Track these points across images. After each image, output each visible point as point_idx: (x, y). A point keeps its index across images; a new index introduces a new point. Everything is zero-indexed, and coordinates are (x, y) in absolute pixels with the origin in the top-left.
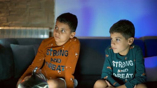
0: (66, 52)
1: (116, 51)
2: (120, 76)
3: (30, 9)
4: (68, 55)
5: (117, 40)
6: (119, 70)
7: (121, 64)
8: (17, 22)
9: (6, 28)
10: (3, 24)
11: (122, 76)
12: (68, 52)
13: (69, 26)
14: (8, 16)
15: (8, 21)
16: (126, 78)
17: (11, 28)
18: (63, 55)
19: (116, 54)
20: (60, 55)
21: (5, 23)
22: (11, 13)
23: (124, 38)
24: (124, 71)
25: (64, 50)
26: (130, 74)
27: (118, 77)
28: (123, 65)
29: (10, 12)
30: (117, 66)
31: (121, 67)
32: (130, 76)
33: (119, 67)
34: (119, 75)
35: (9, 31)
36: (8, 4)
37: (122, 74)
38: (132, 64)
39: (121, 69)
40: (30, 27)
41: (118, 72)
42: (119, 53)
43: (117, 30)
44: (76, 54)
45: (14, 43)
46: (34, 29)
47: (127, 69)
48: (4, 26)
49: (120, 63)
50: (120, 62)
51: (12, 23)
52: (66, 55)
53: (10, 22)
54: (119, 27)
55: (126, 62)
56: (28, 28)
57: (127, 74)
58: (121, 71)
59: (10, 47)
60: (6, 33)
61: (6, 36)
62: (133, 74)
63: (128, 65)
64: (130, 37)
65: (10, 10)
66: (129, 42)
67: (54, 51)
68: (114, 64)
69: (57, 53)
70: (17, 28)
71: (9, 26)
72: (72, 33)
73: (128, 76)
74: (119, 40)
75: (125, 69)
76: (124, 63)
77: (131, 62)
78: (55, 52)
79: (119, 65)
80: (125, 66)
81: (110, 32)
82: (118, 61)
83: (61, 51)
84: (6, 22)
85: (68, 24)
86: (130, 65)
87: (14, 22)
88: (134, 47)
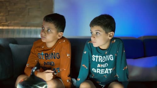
0: (58, 55)
1: (95, 45)
2: (99, 72)
3: (29, 9)
4: (59, 57)
5: (97, 33)
6: (99, 65)
7: (102, 58)
8: (16, 22)
9: (5, 28)
10: (2, 24)
11: (102, 72)
12: (59, 54)
13: (55, 25)
14: (7, 15)
15: (7, 21)
16: (105, 73)
17: (10, 28)
18: (55, 58)
19: (96, 47)
20: (52, 58)
21: (4, 23)
22: (10, 13)
23: (104, 32)
24: (104, 66)
25: (55, 53)
26: (109, 69)
27: (97, 72)
28: (104, 59)
29: (9, 11)
30: (97, 61)
31: (101, 62)
32: (109, 71)
33: (99, 61)
34: (99, 70)
35: (8, 31)
36: (7, 4)
37: (102, 70)
38: (112, 59)
39: (101, 63)
40: (29, 26)
41: (98, 67)
42: (99, 47)
43: (98, 23)
44: (68, 55)
45: (13, 43)
46: (33, 28)
47: (107, 64)
48: (3, 25)
49: (100, 58)
50: (100, 56)
51: (10, 23)
52: (58, 57)
53: (9, 22)
54: (99, 21)
55: (107, 56)
56: (27, 28)
57: (107, 69)
58: (101, 66)
59: (9, 46)
60: (5, 33)
61: (5, 36)
62: (112, 69)
63: (108, 60)
64: (110, 32)
65: (9, 9)
66: (109, 36)
67: (45, 54)
68: (94, 59)
69: (49, 56)
70: (16, 28)
71: (8, 26)
72: (59, 33)
73: (107, 71)
74: (99, 34)
75: (105, 64)
76: (104, 57)
77: (111, 57)
78: (47, 55)
79: (99, 59)
80: (105, 60)
81: (90, 25)
82: (99, 55)
83: (52, 54)
84: (5, 21)
85: (54, 23)
86: (111, 59)
87: (13, 22)
88: (115, 41)
